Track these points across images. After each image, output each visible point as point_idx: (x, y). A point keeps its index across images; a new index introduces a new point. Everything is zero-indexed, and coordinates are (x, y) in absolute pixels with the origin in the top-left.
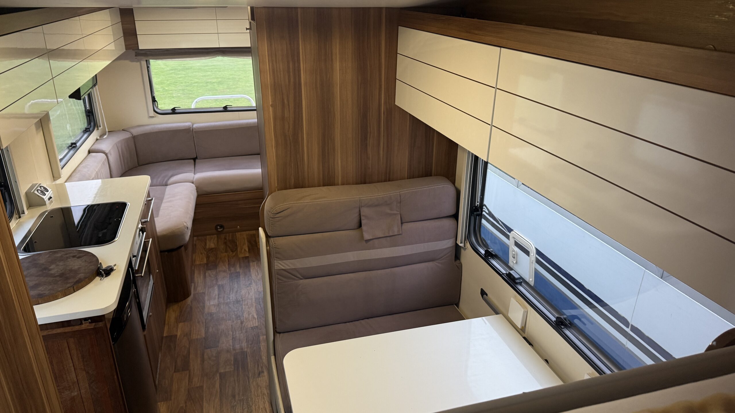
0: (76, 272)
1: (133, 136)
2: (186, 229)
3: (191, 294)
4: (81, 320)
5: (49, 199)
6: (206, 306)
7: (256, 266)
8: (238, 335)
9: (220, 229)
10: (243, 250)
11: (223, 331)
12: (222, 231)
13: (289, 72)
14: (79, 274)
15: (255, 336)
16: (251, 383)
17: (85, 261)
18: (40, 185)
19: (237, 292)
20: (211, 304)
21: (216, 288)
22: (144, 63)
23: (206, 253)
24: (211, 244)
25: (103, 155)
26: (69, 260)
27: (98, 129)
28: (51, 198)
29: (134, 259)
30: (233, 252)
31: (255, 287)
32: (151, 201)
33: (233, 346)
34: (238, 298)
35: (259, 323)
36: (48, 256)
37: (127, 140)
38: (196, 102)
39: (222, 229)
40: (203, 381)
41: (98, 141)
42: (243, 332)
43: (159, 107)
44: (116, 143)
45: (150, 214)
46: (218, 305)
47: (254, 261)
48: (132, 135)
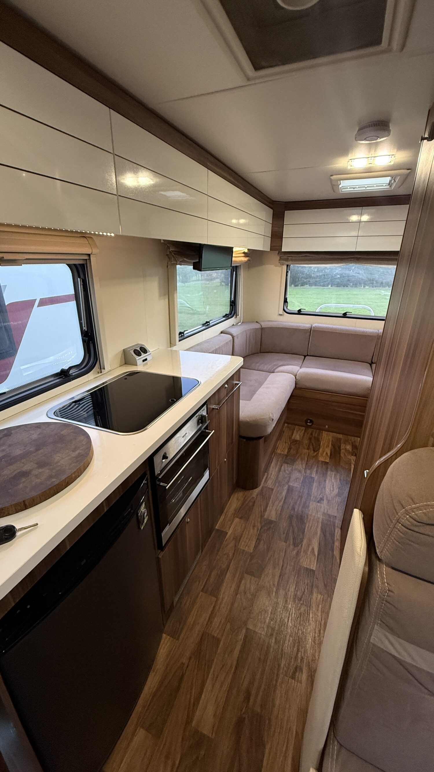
1: (262, 327)
2: (270, 420)
3: (259, 486)
5: (142, 361)
6: (268, 509)
7: (333, 478)
8: (288, 572)
9: (309, 423)
10: (325, 453)
11: (274, 555)
18: (142, 347)
19: (304, 503)
20: (274, 507)
21: (285, 489)
22: (285, 267)
23: (290, 443)
24: (297, 436)
25: (231, 337)
27: (236, 317)
28: (146, 360)
30: (314, 451)
31: (326, 506)
34: (303, 513)
37: (256, 329)
38: (321, 308)
39: (311, 424)
41: (234, 326)
42: (296, 570)
43: (288, 308)
44: (246, 331)
46: (280, 514)
47: (332, 471)
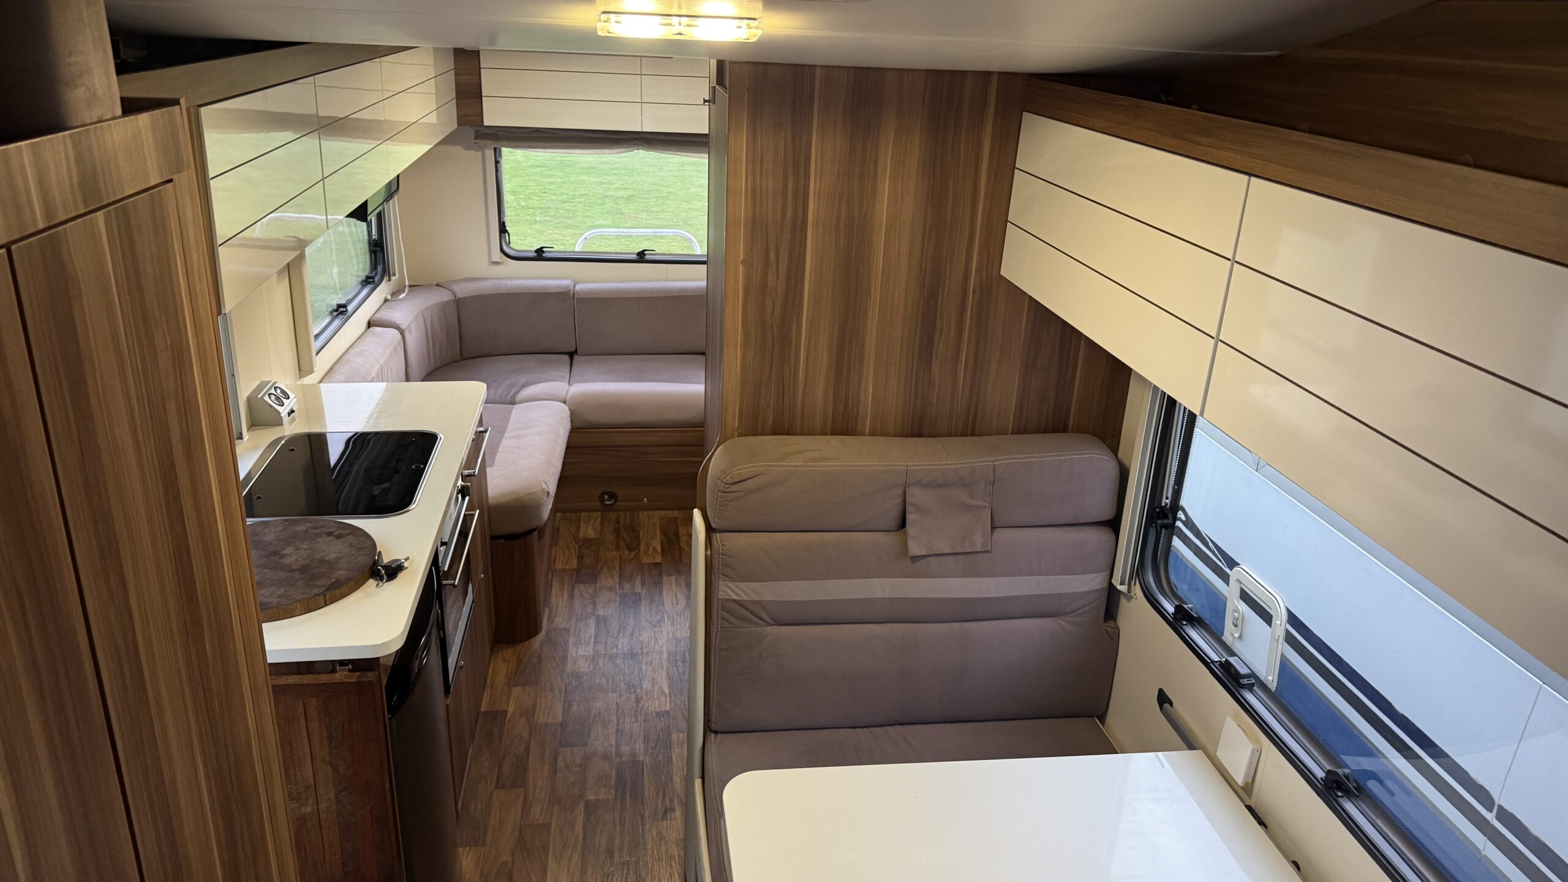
0: (331, 565)
1: (457, 298)
2: (545, 495)
3: (541, 630)
4: (333, 662)
5: (288, 413)
6: (569, 658)
7: (673, 585)
8: (628, 726)
9: (608, 500)
10: (651, 549)
11: (600, 713)
12: (612, 504)
13: (785, 196)
14: (339, 570)
15: (663, 732)
16: (646, 831)
17: (351, 545)
18: (276, 385)
19: (632, 635)
20: (579, 653)
21: (592, 623)
22: (490, 153)
23: (577, 547)
24: (589, 531)
25: (395, 332)
26: (320, 540)
27: (390, 280)
28: (293, 411)
29: (443, 549)
30: (630, 550)
31: (670, 629)
32: (484, 434)
33: (618, 746)
34: (634, 648)
35: (673, 705)
36: (280, 528)
37: (444, 305)
38: (585, 239)
39: (612, 502)
40: (552, 814)
41: (387, 304)
42: (639, 719)
43: (512, 243)
44: (422, 312)
45: (480, 460)
46: (593, 659)
47: (669, 574)
48: (455, 297)
